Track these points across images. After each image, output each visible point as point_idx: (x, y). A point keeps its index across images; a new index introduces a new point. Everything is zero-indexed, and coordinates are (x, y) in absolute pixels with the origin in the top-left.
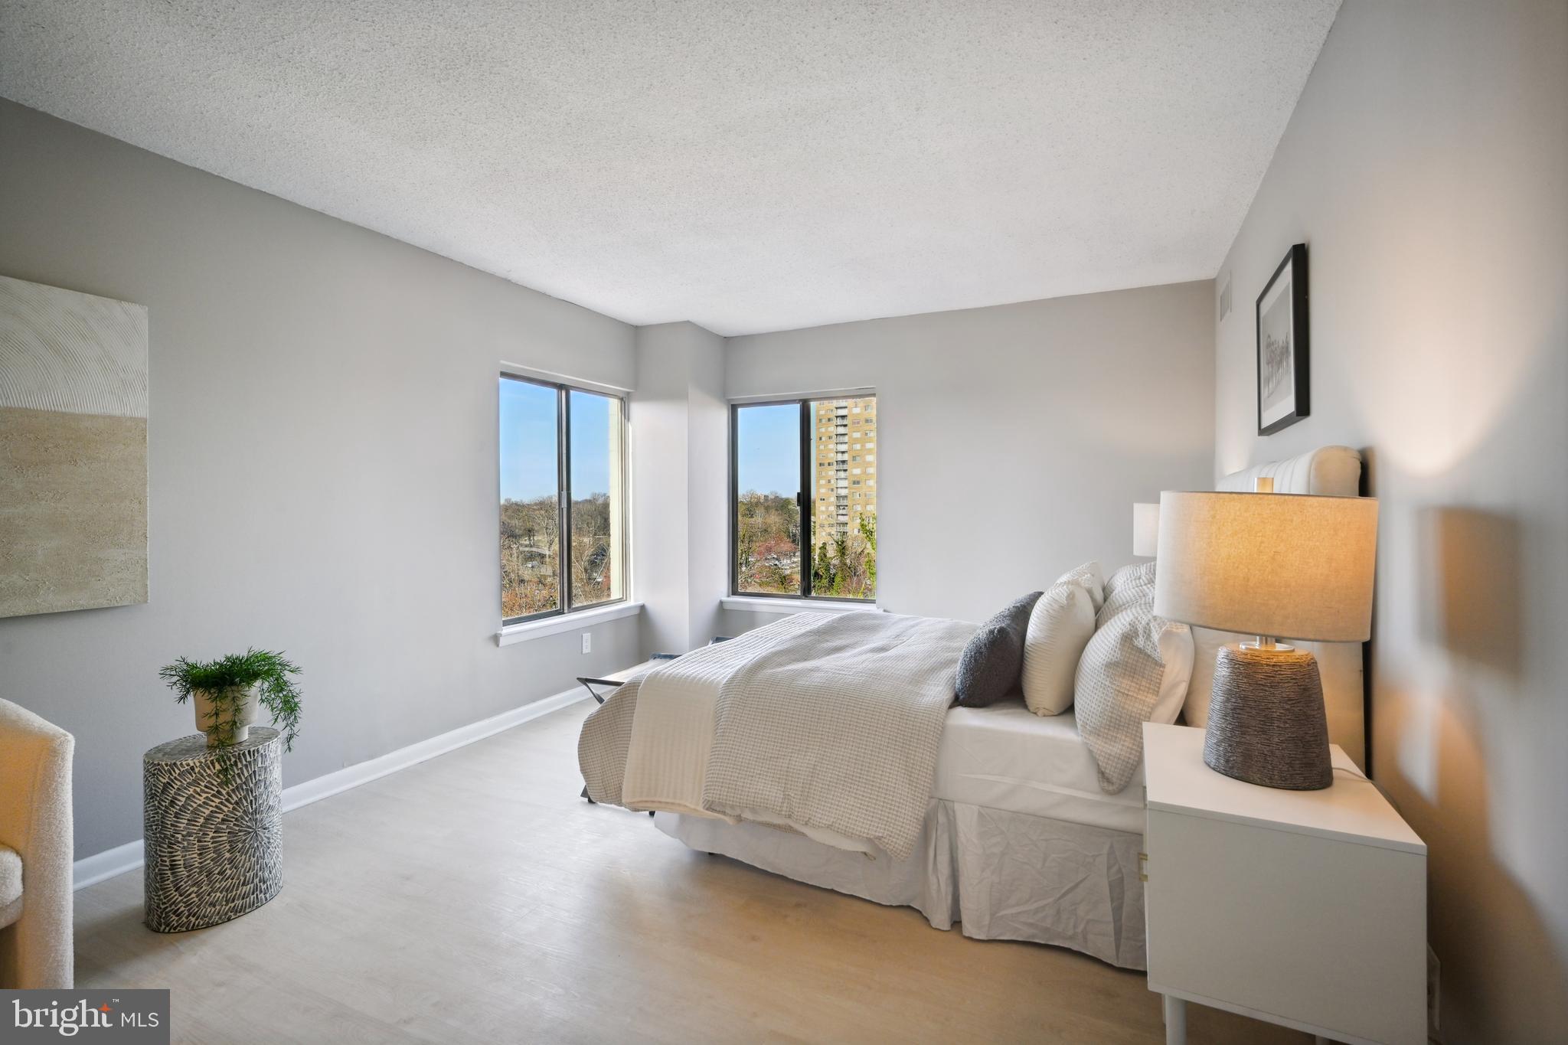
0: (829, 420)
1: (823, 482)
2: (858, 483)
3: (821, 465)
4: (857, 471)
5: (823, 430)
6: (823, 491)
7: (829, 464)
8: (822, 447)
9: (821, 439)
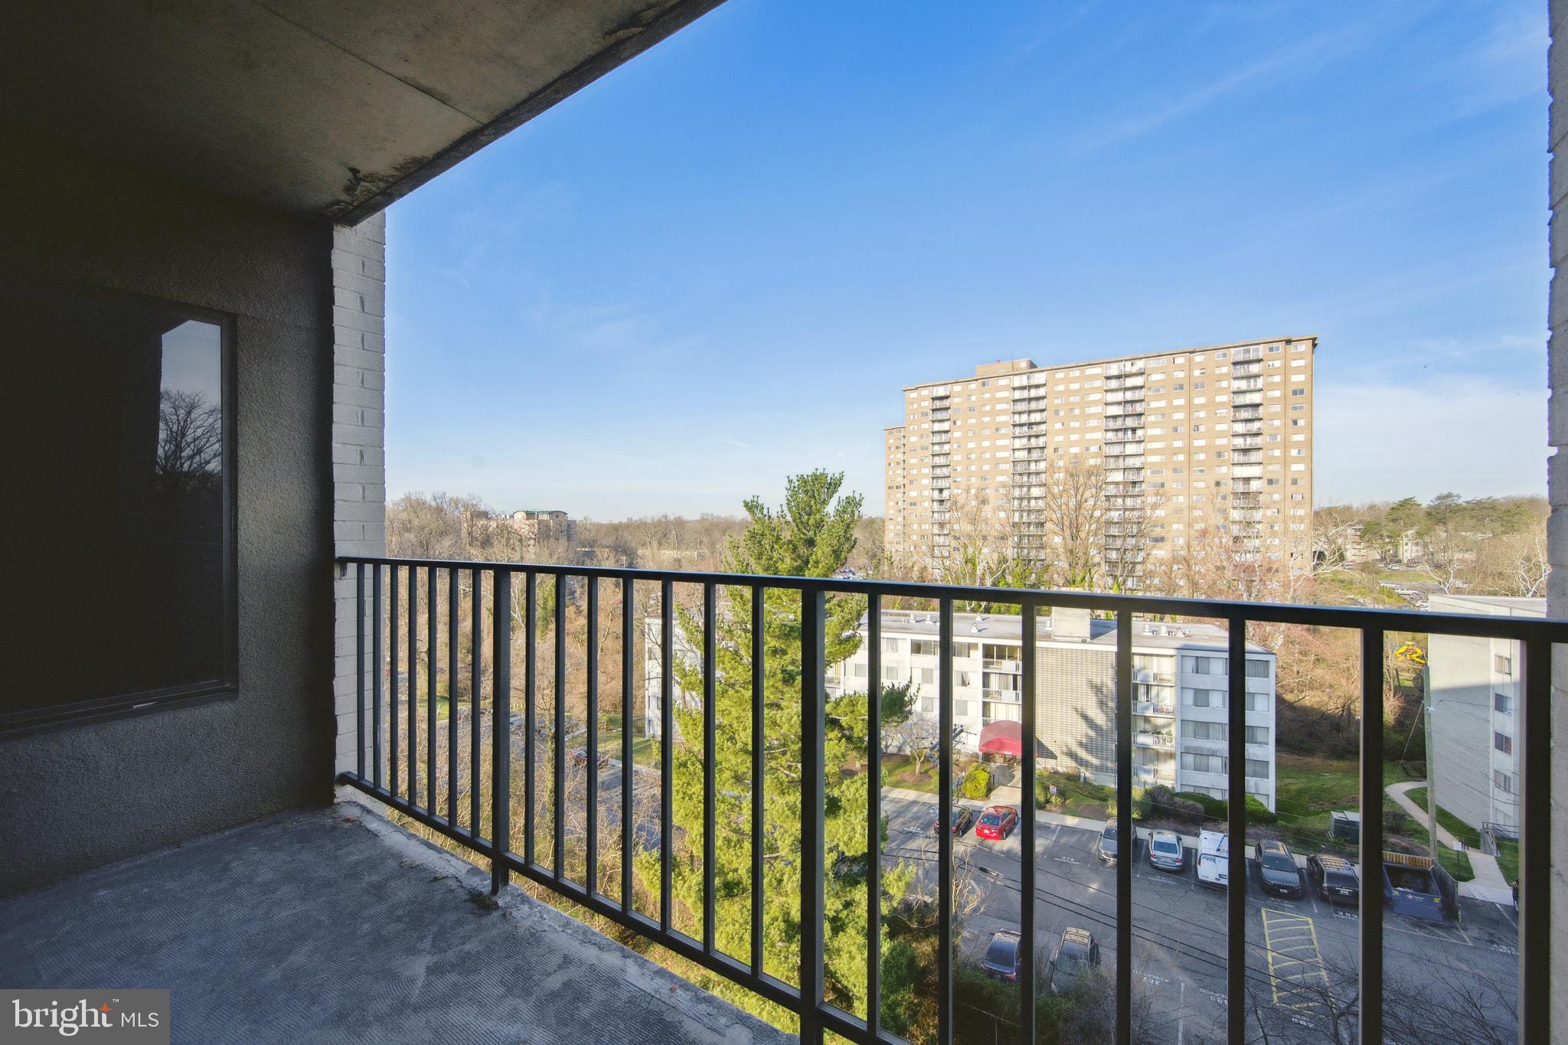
0: (897, 448)
1: (891, 504)
2: (915, 504)
3: (889, 488)
4: (913, 494)
5: (892, 457)
6: (891, 511)
7: (897, 488)
8: (890, 472)
9: (890, 464)
